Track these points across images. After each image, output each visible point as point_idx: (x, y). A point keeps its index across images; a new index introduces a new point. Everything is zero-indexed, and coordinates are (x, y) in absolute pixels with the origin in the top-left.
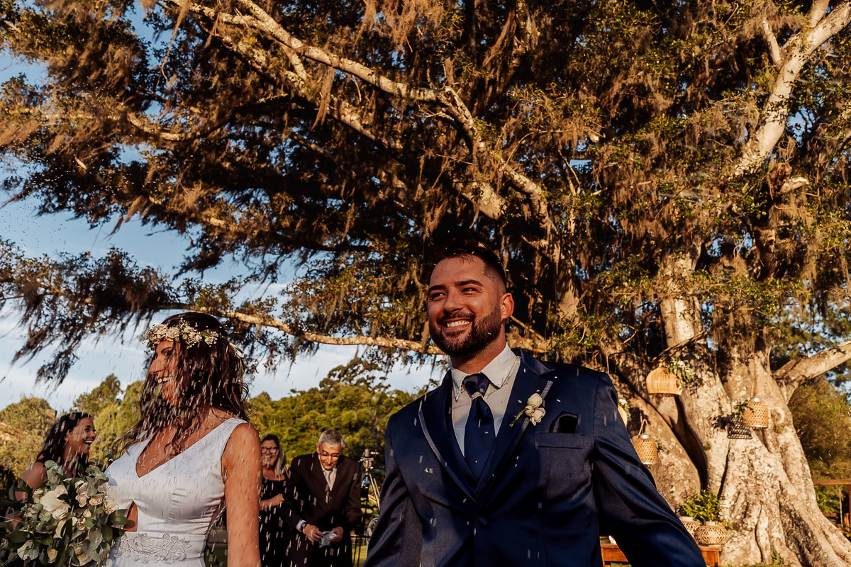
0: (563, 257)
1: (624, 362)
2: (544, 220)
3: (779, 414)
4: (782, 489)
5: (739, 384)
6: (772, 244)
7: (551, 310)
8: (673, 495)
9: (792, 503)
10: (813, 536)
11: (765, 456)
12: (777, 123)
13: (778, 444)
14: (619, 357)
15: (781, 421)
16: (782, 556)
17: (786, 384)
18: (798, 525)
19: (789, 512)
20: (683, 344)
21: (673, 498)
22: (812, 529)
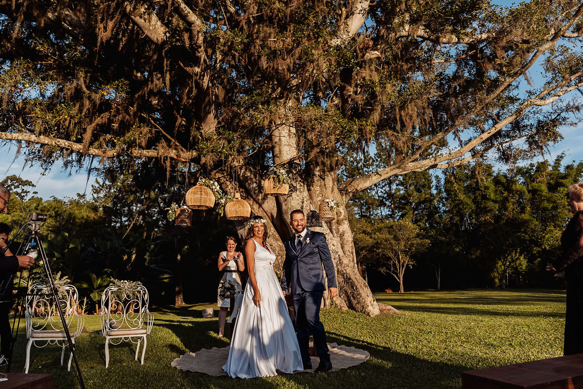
0: (210, 85)
1: (244, 172)
2: (200, 50)
3: (341, 213)
4: (340, 260)
5: (318, 192)
6: (350, 98)
7: (196, 127)
9: (345, 269)
10: (357, 288)
11: (331, 239)
12: (361, 15)
13: (339, 231)
14: (241, 169)
15: (342, 217)
16: (337, 303)
17: (346, 194)
18: (348, 283)
19: (343, 275)
20: (286, 162)
22: (356, 284)
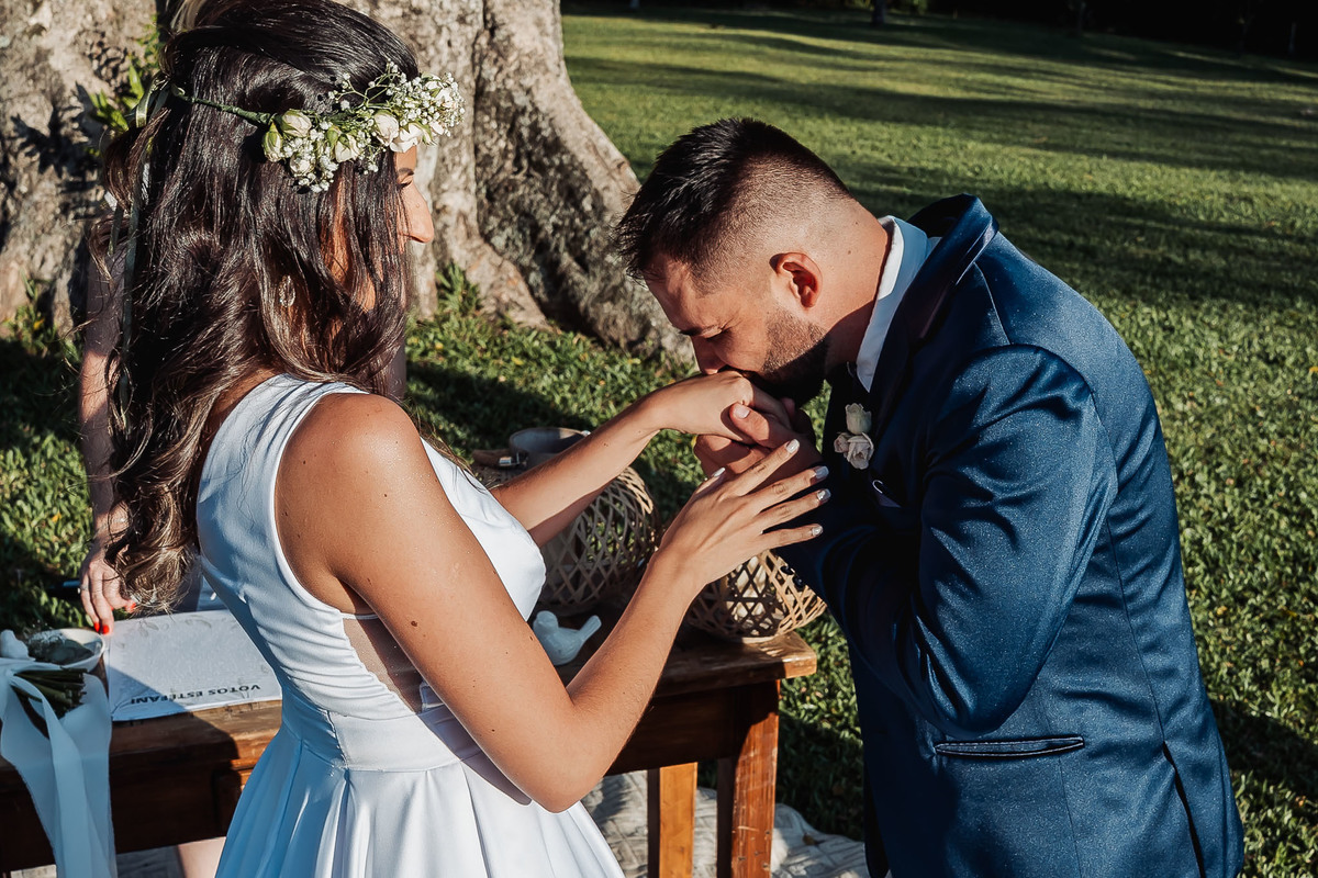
4: (492, 27)
8: (44, 41)
9: (528, 82)
16: (473, 278)
19: (510, 118)
21: (42, 56)
22: (598, 184)
